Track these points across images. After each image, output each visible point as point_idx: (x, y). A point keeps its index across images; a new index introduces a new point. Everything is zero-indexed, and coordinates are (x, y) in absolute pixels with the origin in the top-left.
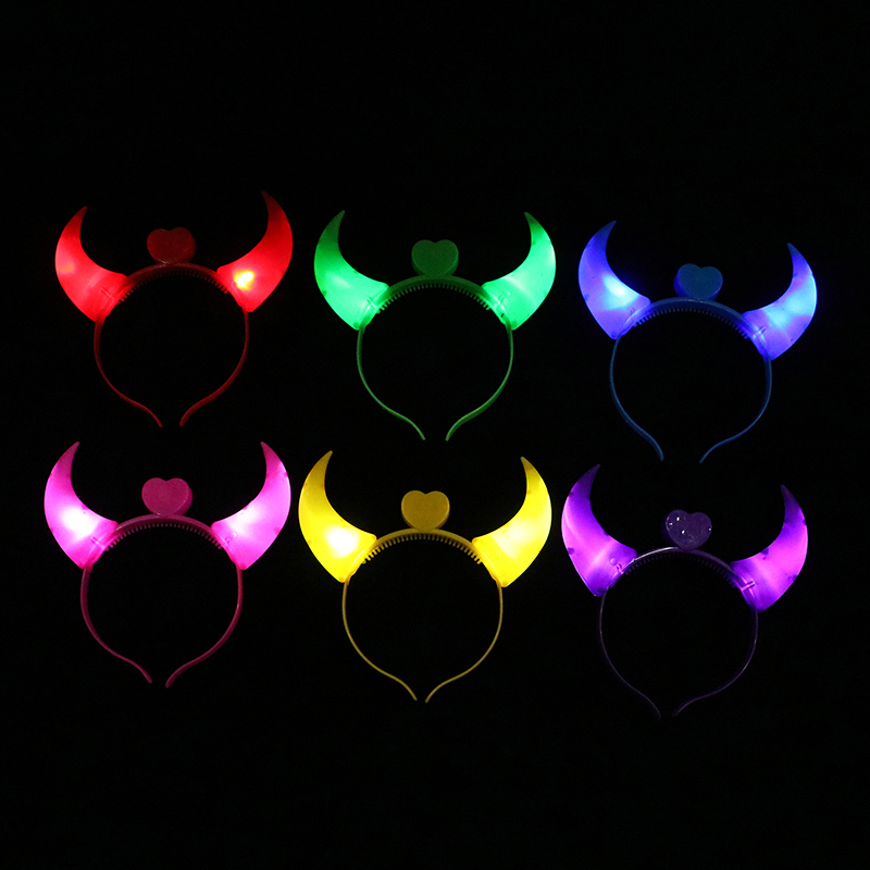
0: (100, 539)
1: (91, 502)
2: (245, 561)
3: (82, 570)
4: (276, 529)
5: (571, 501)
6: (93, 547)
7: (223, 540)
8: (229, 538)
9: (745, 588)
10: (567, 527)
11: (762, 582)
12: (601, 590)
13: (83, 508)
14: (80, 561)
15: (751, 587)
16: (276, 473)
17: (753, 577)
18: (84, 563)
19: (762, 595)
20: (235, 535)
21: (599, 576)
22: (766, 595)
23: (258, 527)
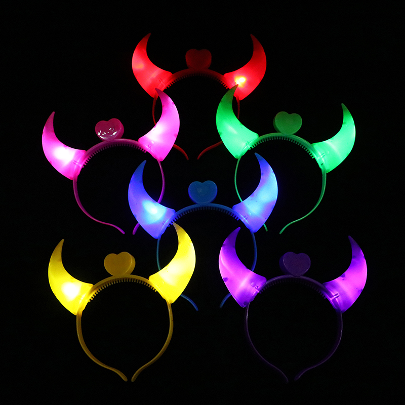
0: (78, 161)
1: (69, 143)
2: (161, 156)
3: (72, 181)
4: (175, 135)
5: (224, 250)
6: (76, 166)
7: (146, 147)
8: (150, 145)
9: (333, 298)
10: (222, 265)
11: (343, 294)
12: (246, 303)
13: (65, 147)
14: (70, 176)
15: (337, 297)
16: (168, 104)
17: (338, 290)
18: (72, 176)
19: (344, 302)
20: (153, 143)
21: (244, 294)
22: (346, 301)
23: (165, 135)
